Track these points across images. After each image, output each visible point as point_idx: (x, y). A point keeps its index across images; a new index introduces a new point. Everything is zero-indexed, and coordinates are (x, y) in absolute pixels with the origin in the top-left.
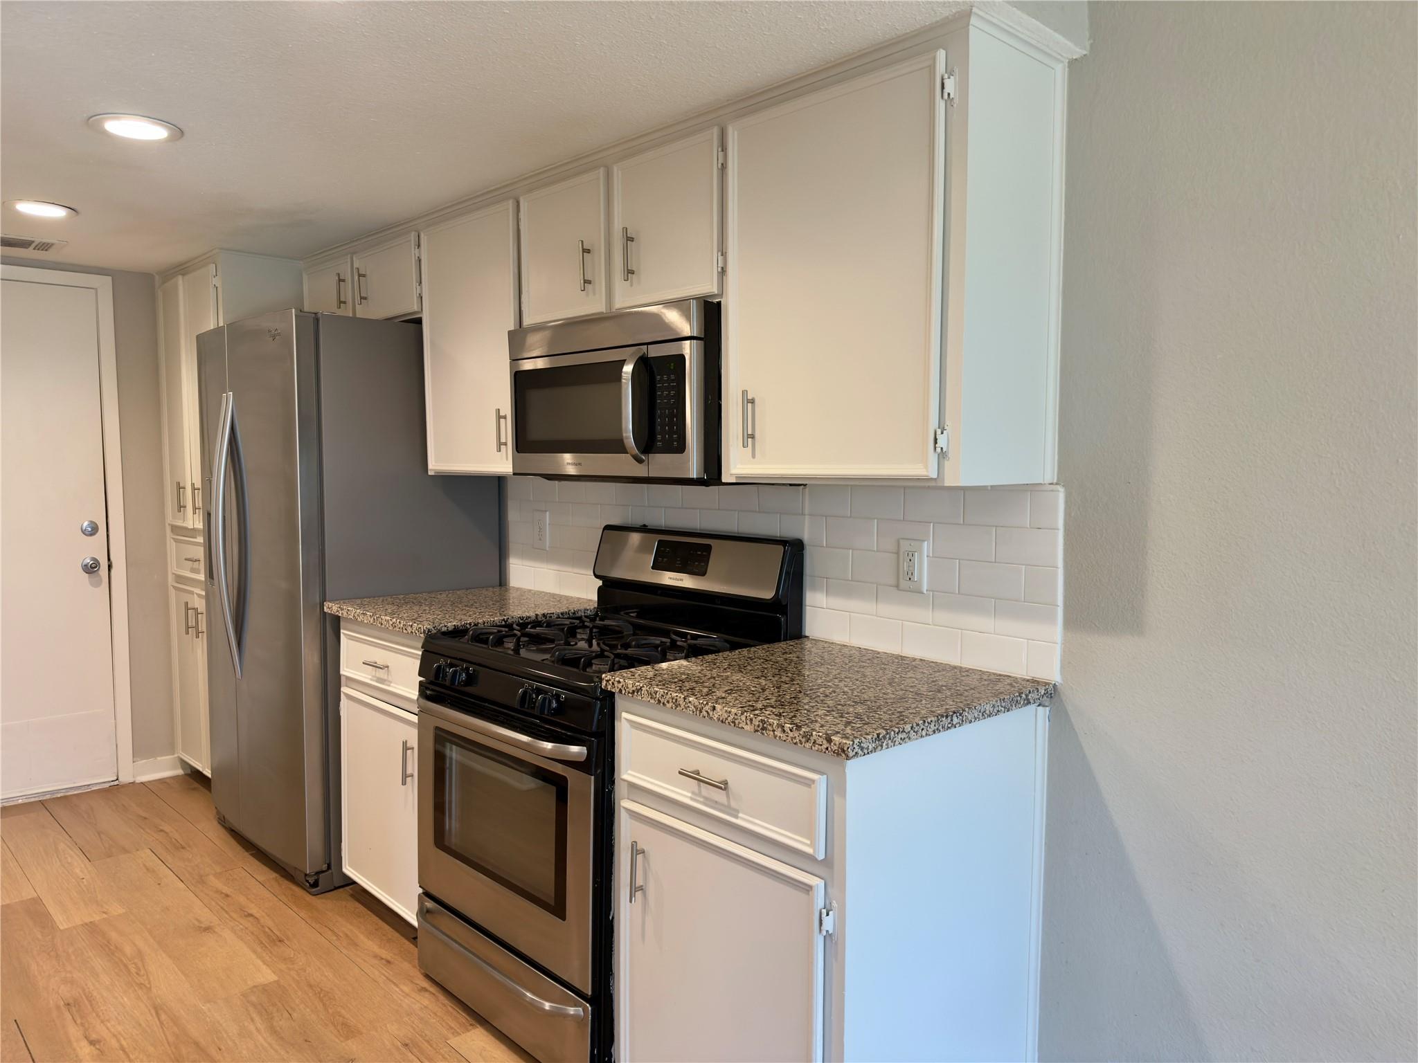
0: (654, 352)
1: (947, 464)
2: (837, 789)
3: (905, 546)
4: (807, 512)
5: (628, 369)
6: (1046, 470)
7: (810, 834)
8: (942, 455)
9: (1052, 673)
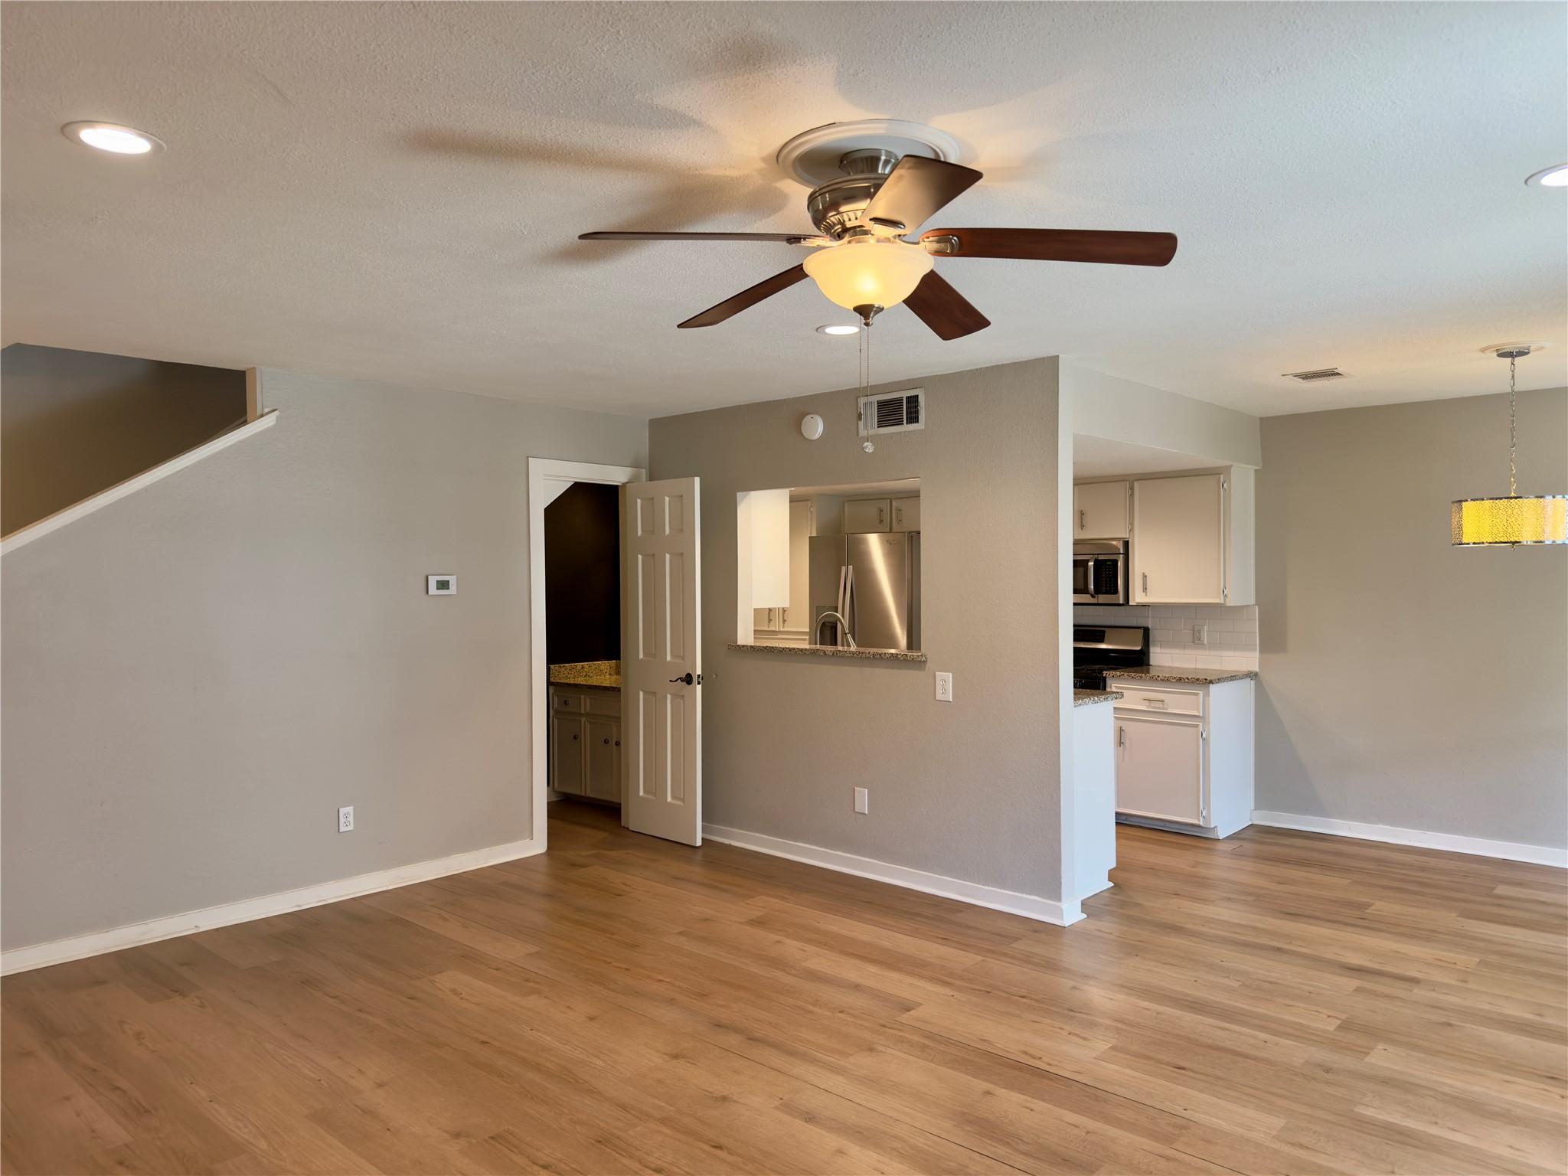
0: (1101, 557)
1: (1227, 600)
2: (1207, 694)
3: (1196, 628)
4: (1150, 615)
5: (1091, 564)
6: (1252, 601)
7: (1198, 711)
8: (1226, 596)
9: (1256, 669)
